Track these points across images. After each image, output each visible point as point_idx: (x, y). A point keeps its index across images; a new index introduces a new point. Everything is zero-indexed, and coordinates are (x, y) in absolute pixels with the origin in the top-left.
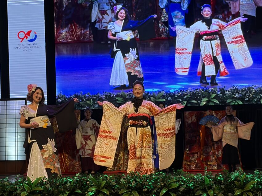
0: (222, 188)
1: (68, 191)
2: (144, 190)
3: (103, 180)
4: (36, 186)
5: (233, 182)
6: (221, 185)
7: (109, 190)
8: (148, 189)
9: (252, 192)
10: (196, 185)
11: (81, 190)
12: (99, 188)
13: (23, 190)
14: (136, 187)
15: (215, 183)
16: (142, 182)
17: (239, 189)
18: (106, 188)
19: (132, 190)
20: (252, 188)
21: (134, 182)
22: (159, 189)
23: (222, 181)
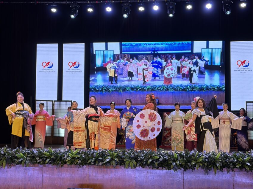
0: (184, 160)
1: (94, 158)
2: (139, 159)
3: (115, 152)
4: (75, 154)
5: (190, 157)
6: (184, 158)
7: (118, 158)
8: (141, 159)
9: (202, 163)
10: (169, 158)
11: (102, 157)
12: (113, 157)
13: (68, 156)
14: (134, 157)
15: (180, 157)
16: (138, 154)
17: (194, 161)
18: (117, 157)
19: (132, 159)
20: (202, 161)
21: (133, 154)
22: (147, 159)
23: (185, 156)
